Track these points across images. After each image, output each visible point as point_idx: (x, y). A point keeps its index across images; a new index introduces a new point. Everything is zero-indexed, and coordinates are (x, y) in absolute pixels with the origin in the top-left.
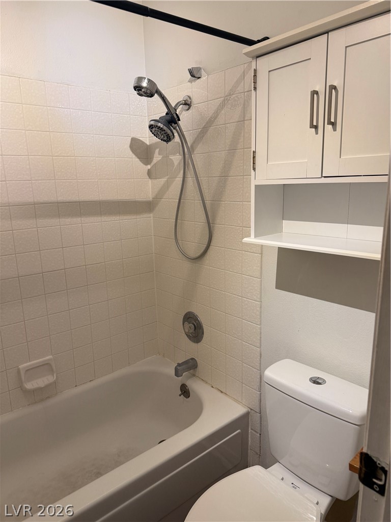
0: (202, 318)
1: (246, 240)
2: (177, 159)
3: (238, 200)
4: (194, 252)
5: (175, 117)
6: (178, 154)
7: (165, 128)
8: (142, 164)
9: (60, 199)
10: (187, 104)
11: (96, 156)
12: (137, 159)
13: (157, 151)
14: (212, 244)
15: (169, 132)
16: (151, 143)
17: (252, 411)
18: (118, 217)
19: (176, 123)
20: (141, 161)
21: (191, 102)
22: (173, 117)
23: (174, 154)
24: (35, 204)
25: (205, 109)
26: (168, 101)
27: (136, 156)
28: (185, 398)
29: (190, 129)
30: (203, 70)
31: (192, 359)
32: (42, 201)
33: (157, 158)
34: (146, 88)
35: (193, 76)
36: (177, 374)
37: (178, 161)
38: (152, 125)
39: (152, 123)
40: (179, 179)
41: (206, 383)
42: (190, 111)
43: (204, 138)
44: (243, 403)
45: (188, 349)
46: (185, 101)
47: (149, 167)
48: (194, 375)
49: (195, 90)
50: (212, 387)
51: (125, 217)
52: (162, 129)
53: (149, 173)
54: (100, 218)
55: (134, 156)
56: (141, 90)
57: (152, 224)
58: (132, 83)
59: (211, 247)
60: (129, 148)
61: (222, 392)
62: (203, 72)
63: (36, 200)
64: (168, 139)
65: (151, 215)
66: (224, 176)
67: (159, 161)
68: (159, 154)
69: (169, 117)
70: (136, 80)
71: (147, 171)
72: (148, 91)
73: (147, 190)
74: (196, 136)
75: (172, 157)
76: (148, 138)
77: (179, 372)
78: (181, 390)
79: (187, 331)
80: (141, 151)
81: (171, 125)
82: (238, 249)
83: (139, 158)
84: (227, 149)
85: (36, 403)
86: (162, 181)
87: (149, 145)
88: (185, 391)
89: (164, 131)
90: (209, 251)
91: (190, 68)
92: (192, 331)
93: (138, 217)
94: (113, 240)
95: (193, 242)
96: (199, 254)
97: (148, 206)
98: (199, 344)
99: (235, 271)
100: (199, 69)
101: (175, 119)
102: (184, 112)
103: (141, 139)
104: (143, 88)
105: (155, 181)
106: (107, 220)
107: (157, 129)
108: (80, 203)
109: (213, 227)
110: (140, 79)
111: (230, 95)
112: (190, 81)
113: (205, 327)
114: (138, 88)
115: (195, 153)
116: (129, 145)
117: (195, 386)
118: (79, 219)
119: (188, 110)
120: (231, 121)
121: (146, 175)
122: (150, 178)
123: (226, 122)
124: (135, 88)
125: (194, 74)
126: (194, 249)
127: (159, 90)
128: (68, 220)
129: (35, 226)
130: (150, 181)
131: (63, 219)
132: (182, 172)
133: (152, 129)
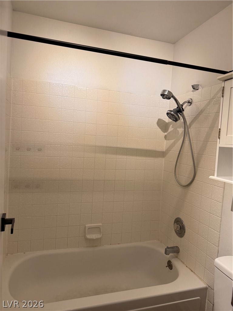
0: (185, 223)
1: (211, 177)
2: (181, 130)
3: (213, 155)
4: (185, 182)
5: (181, 109)
6: (182, 128)
7: (175, 115)
8: (162, 132)
9: (118, 146)
10: (190, 103)
11: (139, 127)
12: (160, 130)
13: (171, 126)
14: (195, 179)
15: (177, 117)
16: (169, 122)
17: (210, 288)
18: (145, 158)
19: (181, 112)
20: (162, 130)
21: (192, 102)
22: (180, 109)
23: (180, 128)
24: (107, 147)
25: (199, 105)
26: (178, 101)
27: (160, 128)
28: (169, 270)
29: (190, 115)
30: (200, 86)
31: (177, 247)
32: (110, 146)
33: (171, 129)
34: (166, 95)
35: (194, 89)
36: (166, 252)
37: (182, 132)
38: (168, 113)
39: (169, 112)
40: (181, 141)
41: (184, 263)
42: (191, 106)
43: (197, 120)
44: (204, 281)
45: (175, 240)
46: (189, 101)
47: (166, 134)
48: (177, 257)
49: (195, 96)
50: (187, 267)
51: (149, 158)
52: (173, 115)
53: (166, 137)
54: (136, 157)
55: (158, 128)
56: (164, 96)
57: (163, 164)
58: (160, 93)
59: (195, 181)
60: (156, 124)
61: (192, 271)
62: (200, 87)
63: (107, 145)
64: (176, 120)
65: (164, 159)
66: (206, 141)
67: (172, 131)
68: (172, 128)
69: (178, 109)
70: (162, 91)
71: (164, 136)
72: (168, 97)
73: (163, 145)
74: (192, 119)
75: (178, 129)
76: (167, 119)
77: (167, 252)
78: (168, 264)
79: (175, 229)
80: (162, 125)
81: (179, 113)
82: (210, 183)
83: (160, 129)
84: (209, 127)
85: (90, 247)
86: (172, 141)
87: (168, 123)
88: (170, 265)
89: (174, 116)
90: (193, 182)
91: (193, 85)
92: (178, 229)
93: (156, 159)
94: (141, 169)
95: (185, 176)
96: (187, 184)
97: (162, 154)
98: (182, 238)
99: (207, 197)
100: (198, 85)
101: (181, 110)
102: (188, 107)
103: (163, 119)
104: (165, 95)
105: (168, 141)
106: (139, 159)
107: (170, 115)
108: (127, 149)
109: (197, 169)
110: (164, 91)
111: (213, 99)
112: (193, 91)
113: (186, 228)
114: (163, 95)
115: (191, 127)
116: (156, 123)
117: (176, 263)
118: (126, 157)
119: (190, 106)
120: (213, 112)
121: (164, 137)
122: (165, 139)
123: (210, 113)
124: (161, 95)
125: (195, 88)
126: (185, 181)
127: (174, 96)
128: (120, 157)
129: (105, 158)
130: (165, 141)
131: (118, 156)
132: (183, 137)
133: (168, 114)
